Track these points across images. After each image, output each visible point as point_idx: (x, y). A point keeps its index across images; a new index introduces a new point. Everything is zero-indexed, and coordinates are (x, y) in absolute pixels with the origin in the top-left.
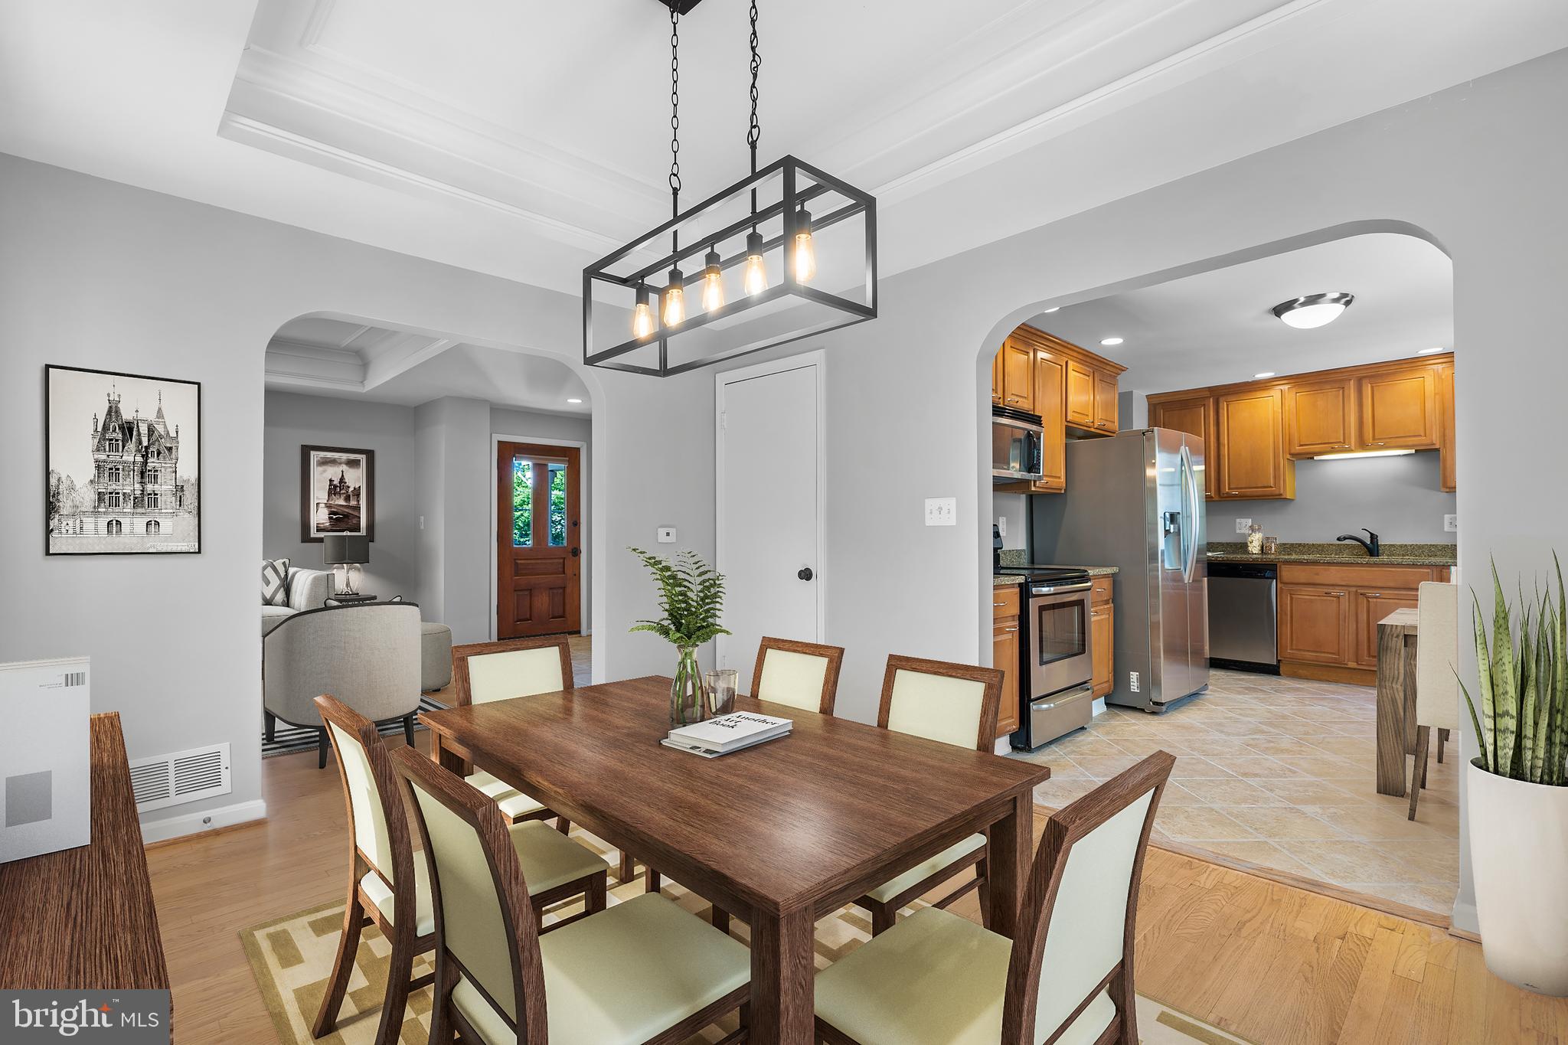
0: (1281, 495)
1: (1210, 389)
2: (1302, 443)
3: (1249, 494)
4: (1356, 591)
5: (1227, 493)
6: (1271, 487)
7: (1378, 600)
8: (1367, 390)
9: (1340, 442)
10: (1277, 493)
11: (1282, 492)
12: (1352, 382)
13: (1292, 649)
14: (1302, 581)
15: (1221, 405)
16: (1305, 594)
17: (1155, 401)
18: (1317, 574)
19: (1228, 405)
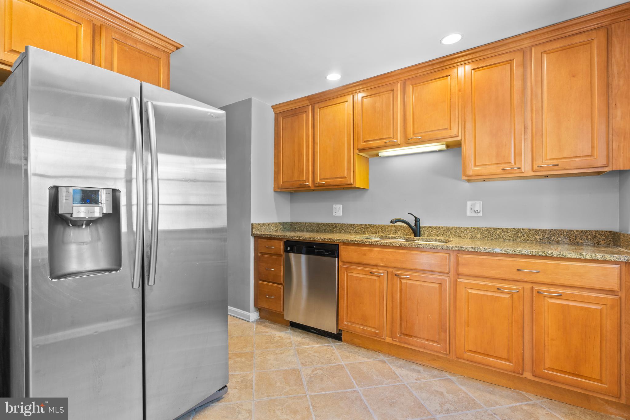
0: (352, 184)
1: (309, 98)
2: (366, 140)
3: (331, 183)
4: (392, 272)
5: (319, 183)
6: (345, 177)
7: (409, 282)
8: (410, 89)
9: (391, 138)
10: (349, 182)
11: (352, 182)
12: (399, 85)
13: (347, 321)
14: (355, 260)
15: (315, 110)
16: (357, 273)
17: (279, 110)
18: (365, 255)
19: (320, 111)
